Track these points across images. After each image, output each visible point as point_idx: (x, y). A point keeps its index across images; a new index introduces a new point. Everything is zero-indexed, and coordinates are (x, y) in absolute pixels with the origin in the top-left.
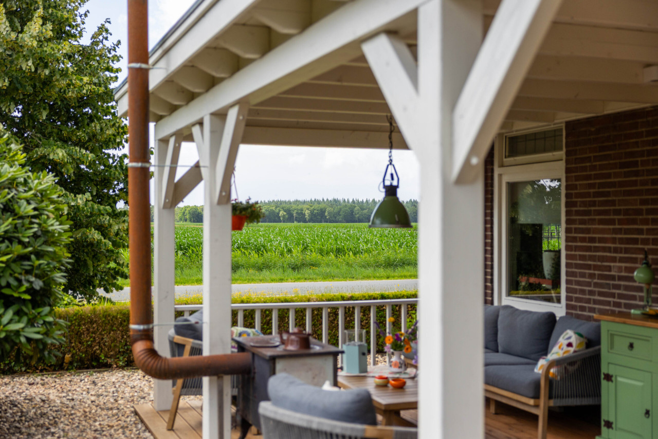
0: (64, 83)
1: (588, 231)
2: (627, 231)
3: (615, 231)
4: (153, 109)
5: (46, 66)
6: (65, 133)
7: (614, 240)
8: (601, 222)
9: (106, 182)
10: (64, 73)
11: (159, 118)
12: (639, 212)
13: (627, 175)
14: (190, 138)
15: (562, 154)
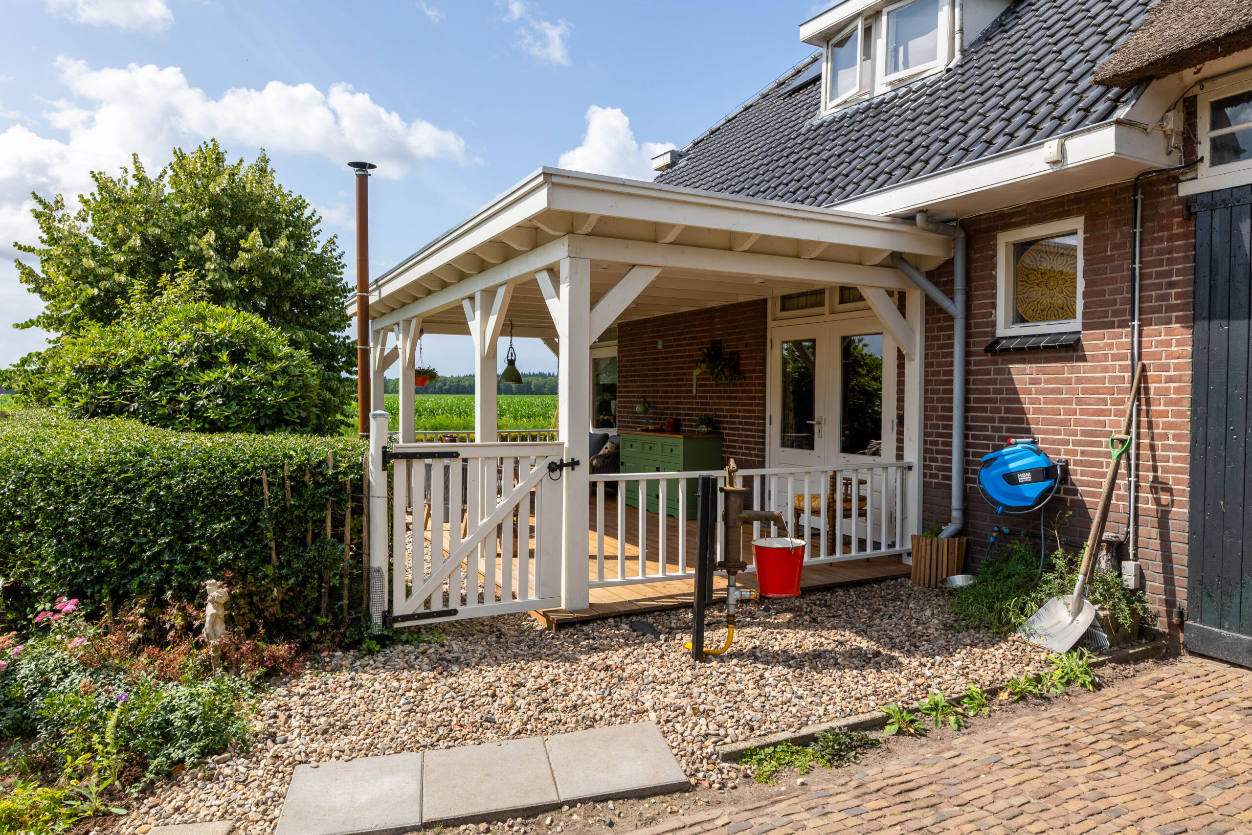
0: (301, 284)
1: (626, 387)
2: (643, 386)
3: (639, 386)
4: (371, 313)
5: (288, 271)
6: (301, 320)
7: (637, 392)
8: (633, 381)
9: (332, 357)
10: (302, 276)
11: (374, 318)
12: (647, 376)
13: (643, 355)
14: (392, 330)
15: (616, 342)
